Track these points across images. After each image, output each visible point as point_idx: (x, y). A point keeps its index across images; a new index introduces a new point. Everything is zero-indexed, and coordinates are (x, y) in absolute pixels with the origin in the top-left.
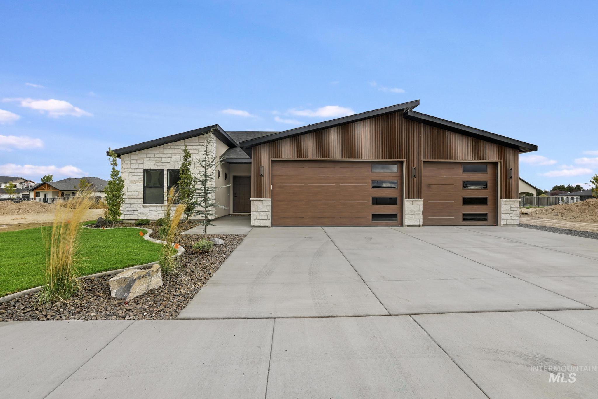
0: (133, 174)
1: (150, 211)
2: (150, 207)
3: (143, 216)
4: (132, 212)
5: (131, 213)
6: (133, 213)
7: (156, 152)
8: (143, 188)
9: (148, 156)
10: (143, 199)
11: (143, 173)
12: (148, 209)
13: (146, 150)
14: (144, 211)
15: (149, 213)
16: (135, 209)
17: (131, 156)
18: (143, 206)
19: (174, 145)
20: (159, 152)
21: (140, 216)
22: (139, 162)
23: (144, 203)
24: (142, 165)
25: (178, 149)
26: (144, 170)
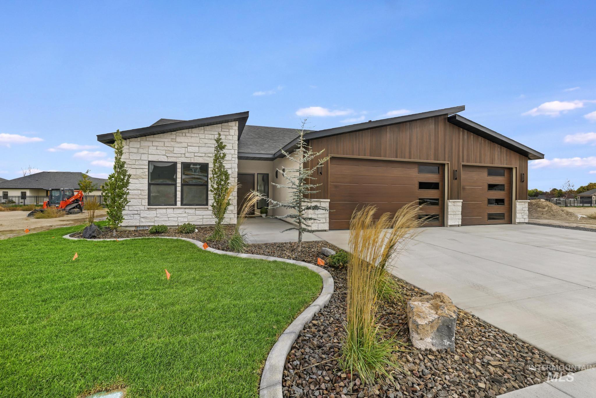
0: (133, 166)
1: (157, 214)
2: (157, 210)
3: (148, 221)
4: (132, 216)
5: (130, 218)
6: (132, 218)
7: (166, 140)
8: (147, 185)
9: (155, 144)
10: (147, 200)
11: (147, 166)
12: (154, 212)
13: (152, 136)
14: (149, 214)
15: (156, 217)
16: (136, 212)
17: (131, 143)
18: (148, 208)
19: (190, 132)
20: (170, 140)
21: (143, 221)
22: (141, 151)
23: (149, 204)
24: (146, 155)
25: (196, 138)
26: (149, 162)
